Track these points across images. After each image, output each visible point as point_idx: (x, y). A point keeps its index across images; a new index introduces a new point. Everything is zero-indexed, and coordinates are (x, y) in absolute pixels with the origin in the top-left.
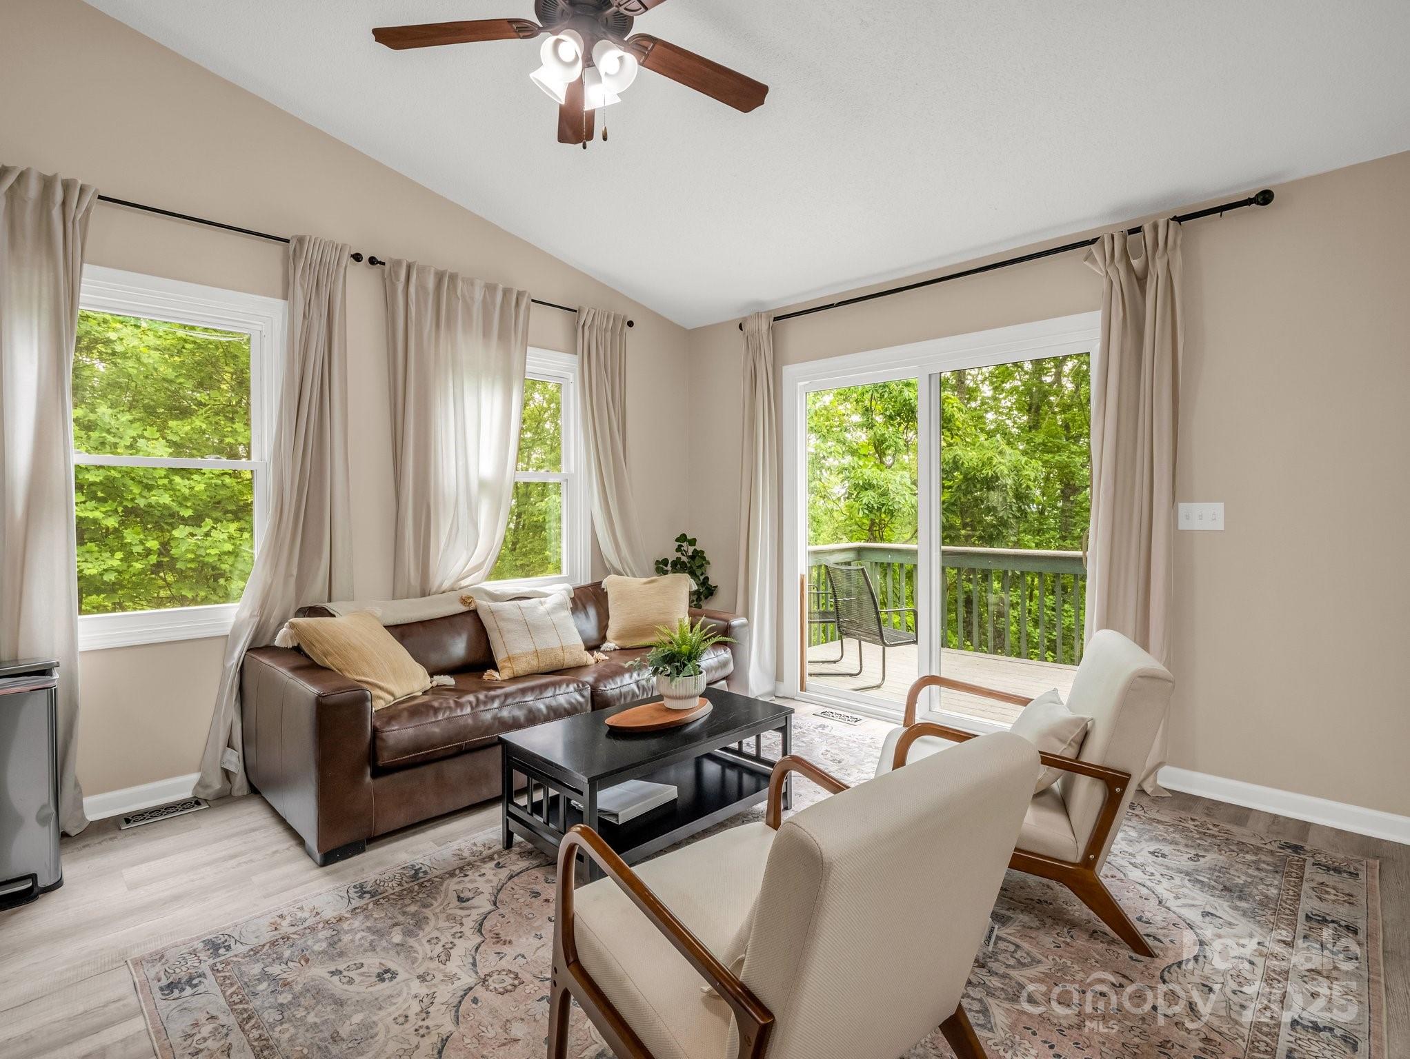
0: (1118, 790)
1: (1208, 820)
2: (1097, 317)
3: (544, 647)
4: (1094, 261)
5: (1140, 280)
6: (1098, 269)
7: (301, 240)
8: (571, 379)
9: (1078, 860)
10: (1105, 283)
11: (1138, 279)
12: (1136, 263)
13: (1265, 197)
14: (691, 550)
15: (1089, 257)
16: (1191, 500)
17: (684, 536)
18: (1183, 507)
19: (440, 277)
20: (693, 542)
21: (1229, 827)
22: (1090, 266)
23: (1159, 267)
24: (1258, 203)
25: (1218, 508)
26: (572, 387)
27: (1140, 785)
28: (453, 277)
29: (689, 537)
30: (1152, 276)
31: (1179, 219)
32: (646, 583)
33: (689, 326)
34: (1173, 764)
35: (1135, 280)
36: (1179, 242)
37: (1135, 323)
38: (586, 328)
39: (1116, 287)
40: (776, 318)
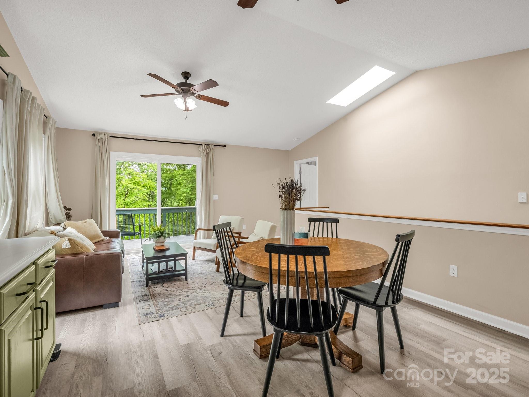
4: (200, 148)
12: (208, 151)
13: (225, 146)
25: (218, 196)
31: (214, 145)
36: (214, 149)
37: (207, 161)
39: (204, 154)
40: (110, 137)
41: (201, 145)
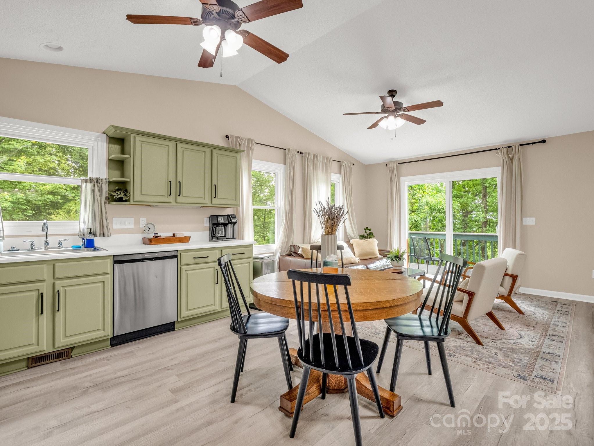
0: (515, 279)
1: (533, 298)
2: (500, 168)
3: (347, 257)
4: (499, 154)
5: (512, 160)
6: (500, 155)
7: (289, 149)
8: (338, 182)
9: (507, 295)
10: (502, 160)
11: (511, 159)
12: (510, 156)
13: (544, 141)
14: (369, 232)
15: (497, 153)
16: (526, 217)
17: (367, 228)
18: (524, 219)
19: (314, 155)
20: (370, 230)
21: (539, 299)
22: (498, 155)
23: (516, 157)
24: (542, 143)
25: (533, 219)
26: (338, 184)
27: (514, 292)
28: (317, 155)
29: (369, 228)
30: (514, 159)
31: (521, 145)
32: (364, 241)
33: (366, 164)
34: (523, 287)
35: (510, 159)
36: (522, 151)
37: (510, 171)
38: (344, 167)
39: (505, 161)
40: (399, 164)
41: (499, 149)
